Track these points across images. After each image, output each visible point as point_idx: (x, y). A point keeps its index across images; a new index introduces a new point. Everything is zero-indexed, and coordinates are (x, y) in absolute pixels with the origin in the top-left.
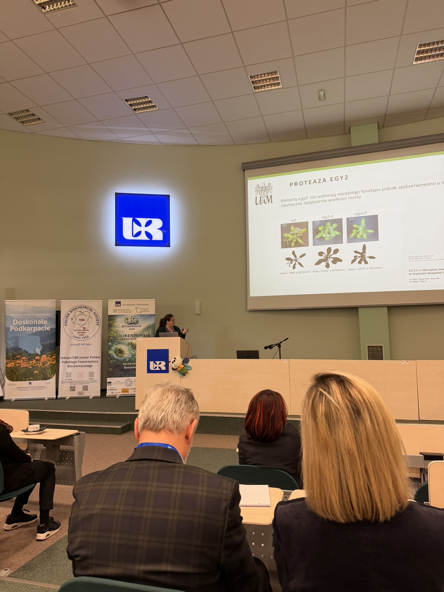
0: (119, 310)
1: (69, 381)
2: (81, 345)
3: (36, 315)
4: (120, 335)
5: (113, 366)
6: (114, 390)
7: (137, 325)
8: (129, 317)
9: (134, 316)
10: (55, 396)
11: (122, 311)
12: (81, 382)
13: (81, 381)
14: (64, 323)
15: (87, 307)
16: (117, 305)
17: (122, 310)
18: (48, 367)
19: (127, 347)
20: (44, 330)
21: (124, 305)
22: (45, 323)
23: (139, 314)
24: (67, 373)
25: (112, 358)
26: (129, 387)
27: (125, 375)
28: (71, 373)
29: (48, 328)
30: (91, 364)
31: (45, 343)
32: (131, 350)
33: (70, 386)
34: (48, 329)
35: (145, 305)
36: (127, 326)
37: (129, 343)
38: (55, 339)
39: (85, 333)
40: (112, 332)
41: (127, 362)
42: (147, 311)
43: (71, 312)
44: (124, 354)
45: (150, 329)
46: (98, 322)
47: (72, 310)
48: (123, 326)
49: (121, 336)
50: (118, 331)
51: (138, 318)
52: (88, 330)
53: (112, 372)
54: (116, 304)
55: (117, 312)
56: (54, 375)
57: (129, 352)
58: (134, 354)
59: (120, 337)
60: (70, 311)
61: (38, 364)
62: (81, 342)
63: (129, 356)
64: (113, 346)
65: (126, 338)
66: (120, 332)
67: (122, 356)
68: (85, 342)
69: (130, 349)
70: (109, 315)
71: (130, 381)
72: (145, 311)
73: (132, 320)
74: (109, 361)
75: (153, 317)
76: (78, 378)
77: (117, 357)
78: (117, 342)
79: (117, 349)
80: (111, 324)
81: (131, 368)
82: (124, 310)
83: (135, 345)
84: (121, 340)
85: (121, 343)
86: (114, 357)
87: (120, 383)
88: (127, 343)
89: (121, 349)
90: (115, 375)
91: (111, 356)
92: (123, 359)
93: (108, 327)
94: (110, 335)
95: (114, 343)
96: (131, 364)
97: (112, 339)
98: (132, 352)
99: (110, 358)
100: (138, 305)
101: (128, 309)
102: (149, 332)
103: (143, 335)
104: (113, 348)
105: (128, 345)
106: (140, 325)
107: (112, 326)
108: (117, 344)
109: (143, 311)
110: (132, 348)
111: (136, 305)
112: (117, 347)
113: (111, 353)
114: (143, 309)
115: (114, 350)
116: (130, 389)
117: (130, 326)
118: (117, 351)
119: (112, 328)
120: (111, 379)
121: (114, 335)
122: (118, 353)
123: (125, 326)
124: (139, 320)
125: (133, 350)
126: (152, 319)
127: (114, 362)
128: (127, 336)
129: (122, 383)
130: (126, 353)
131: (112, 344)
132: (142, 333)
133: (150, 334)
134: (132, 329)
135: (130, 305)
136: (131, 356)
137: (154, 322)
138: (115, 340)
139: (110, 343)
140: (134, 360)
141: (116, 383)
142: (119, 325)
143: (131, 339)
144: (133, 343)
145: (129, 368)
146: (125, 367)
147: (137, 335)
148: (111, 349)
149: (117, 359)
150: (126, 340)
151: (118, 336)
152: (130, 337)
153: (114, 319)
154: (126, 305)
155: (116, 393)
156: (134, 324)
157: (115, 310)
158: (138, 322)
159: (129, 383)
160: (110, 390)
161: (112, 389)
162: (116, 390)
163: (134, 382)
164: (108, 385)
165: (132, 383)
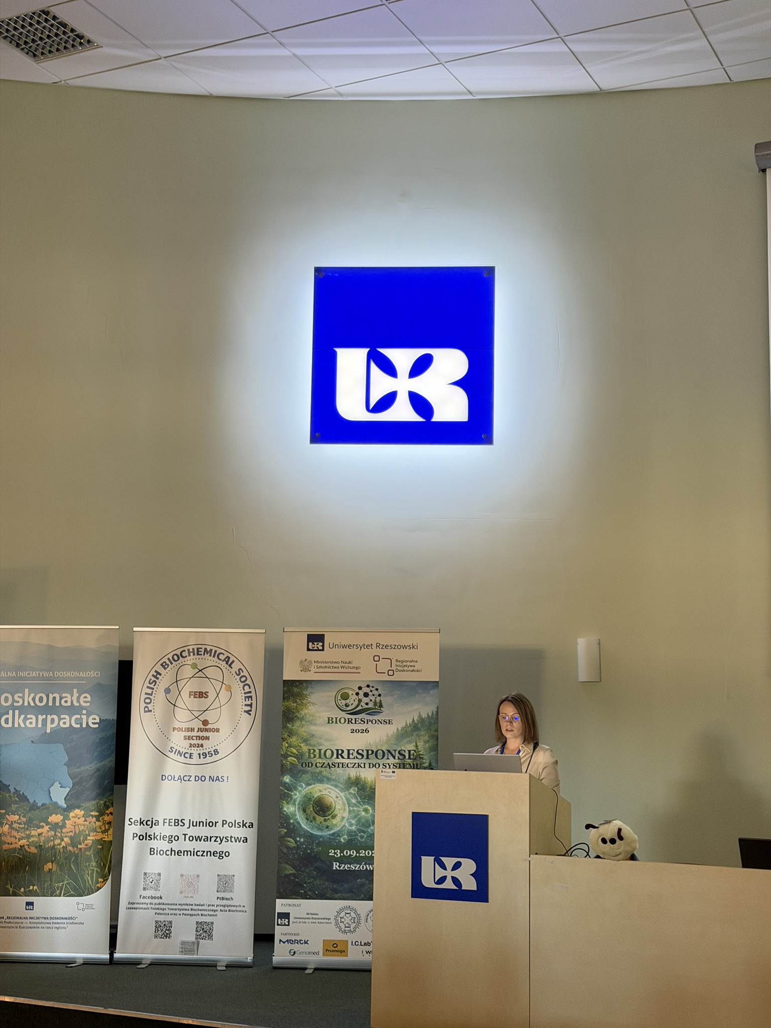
0: (319, 665)
1: (150, 904)
2: (192, 779)
3: (58, 674)
4: (320, 750)
5: (296, 856)
6: (299, 942)
7: (376, 718)
8: (352, 690)
9: (368, 686)
10: (108, 952)
11: (329, 668)
12: (190, 907)
13: (190, 905)
14: (143, 705)
15: (216, 651)
16: (310, 648)
17: (327, 665)
18: (87, 853)
19: (342, 795)
20: (81, 724)
21: (335, 646)
22: (84, 702)
23: (386, 678)
24: (145, 874)
25: (293, 830)
26: (349, 937)
27: (335, 891)
28: (159, 874)
29: (93, 721)
30: (224, 847)
31: (83, 768)
32: (355, 805)
33: (156, 922)
34: (94, 723)
36: (342, 721)
37: (349, 778)
38: (113, 758)
39: (207, 738)
40: (293, 740)
41: (342, 848)
42: (411, 668)
43: (164, 666)
44: (334, 817)
45: (423, 733)
46: (249, 703)
47: (169, 659)
48: (330, 721)
49: (322, 754)
50: (313, 735)
51: (380, 692)
52: (218, 730)
53: (292, 878)
54: (310, 644)
55: (313, 670)
56: (105, 880)
57: (350, 811)
58: (367, 821)
59: (320, 757)
60: (162, 665)
61: (57, 842)
62: (194, 771)
63: (351, 825)
64: (296, 789)
66: (322, 741)
67: (326, 824)
68: (208, 771)
69: (354, 801)
70: (284, 679)
71: (353, 915)
72: (405, 668)
73: (360, 701)
74: (282, 838)
75: (432, 692)
76: (181, 892)
77: (309, 828)
78: (311, 773)
79: (312, 801)
80: (291, 711)
81: (356, 869)
82: (336, 663)
83: (370, 789)
84: (325, 767)
85: (325, 779)
86: (298, 827)
87: (319, 921)
88: (345, 778)
89: (323, 798)
90: (302, 890)
91: (289, 824)
92: (328, 836)
93: (283, 721)
94: (287, 748)
95: (301, 777)
96: (358, 855)
97: (294, 763)
98: (360, 811)
99: (286, 831)
100: (381, 647)
101: (346, 663)
102: (418, 744)
103: (397, 752)
104: (298, 794)
105: (346, 785)
106: (388, 719)
107: (295, 719)
108: (310, 782)
109: (397, 668)
110: (360, 797)
111: (374, 646)
112: (311, 793)
113: (290, 813)
114: (397, 661)
115: (300, 801)
116: (352, 942)
117: (353, 721)
118: (311, 806)
119: (293, 726)
120: (289, 905)
121: (300, 751)
122: (314, 811)
123: (337, 721)
124: (385, 698)
125: (365, 805)
126: (428, 698)
127: (298, 843)
128: (343, 754)
129: (327, 919)
130: (339, 815)
131: (293, 780)
132: (395, 747)
133: (423, 751)
134: (360, 731)
135: (354, 646)
136: (357, 825)
137: (436, 707)
138: (304, 766)
139: (286, 775)
140: (368, 841)
141: (307, 920)
142: (318, 715)
143: (358, 767)
144: (365, 781)
145: (348, 868)
146: (334, 863)
147: (378, 754)
148: (289, 799)
149: (309, 832)
150: (338, 767)
151: (315, 753)
152: (354, 758)
153: (300, 693)
154: (344, 647)
155: (306, 953)
156: (366, 714)
157: (306, 663)
158: (382, 709)
159: (351, 923)
160: (284, 943)
161: (290, 940)
162: (306, 944)
163: (367, 919)
164: (278, 925)
165: (357, 921)
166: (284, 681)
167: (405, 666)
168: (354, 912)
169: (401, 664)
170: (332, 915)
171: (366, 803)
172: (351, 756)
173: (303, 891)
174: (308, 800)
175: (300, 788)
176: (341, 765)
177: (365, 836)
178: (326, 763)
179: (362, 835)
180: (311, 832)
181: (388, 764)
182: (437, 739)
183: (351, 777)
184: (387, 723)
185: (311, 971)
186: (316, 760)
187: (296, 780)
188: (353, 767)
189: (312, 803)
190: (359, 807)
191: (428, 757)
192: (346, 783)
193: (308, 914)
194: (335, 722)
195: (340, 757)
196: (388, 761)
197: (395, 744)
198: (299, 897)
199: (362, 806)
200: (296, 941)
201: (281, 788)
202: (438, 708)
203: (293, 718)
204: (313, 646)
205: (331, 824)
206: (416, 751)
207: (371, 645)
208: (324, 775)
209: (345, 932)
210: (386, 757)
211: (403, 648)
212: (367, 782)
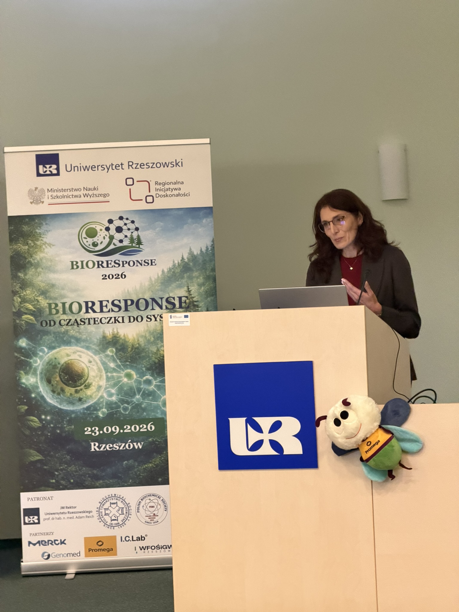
0: (55, 194)
4: (64, 304)
5: (43, 438)
6: (53, 542)
7: (134, 258)
8: (100, 223)
9: (121, 218)
11: (68, 197)
16: (41, 172)
17: (65, 194)
19: (97, 358)
21: (73, 168)
23: (143, 206)
25: (36, 406)
26: (118, 532)
27: (96, 478)
32: (114, 370)
35: (166, 165)
36: (90, 264)
37: (104, 337)
40: (28, 293)
41: (101, 424)
42: (176, 192)
44: (88, 387)
45: (195, 274)
48: (74, 265)
49: (67, 309)
50: (53, 286)
51: (137, 225)
53: (39, 465)
54: (41, 167)
55: (47, 201)
57: (108, 379)
58: (131, 388)
59: (64, 313)
63: (111, 395)
64: (35, 354)
65: (91, 315)
66: (63, 292)
67: (78, 395)
69: (112, 365)
71: (120, 505)
72: (169, 193)
73: (112, 238)
74: (22, 418)
75: (204, 221)
77: (57, 402)
78: (54, 333)
79: (58, 368)
80: (21, 256)
81: (121, 448)
82: (76, 190)
83: (132, 349)
84: (71, 325)
85: (73, 340)
86: (42, 401)
87: (78, 515)
88: (98, 338)
89: (72, 364)
90: (52, 479)
91: (30, 399)
92: (82, 411)
93: (12, 270)
94: (21, 303)
95: (41, 339)
96: (122, 431)
97: (31, 322)
98: (121, 377)
99: (26, 407)
100: (134, 166)
101: (90, 189)
102: (191, 288)
103: (164, 300)
104: (39, 361)
105: (101, 346)
106: (149, 259)
107: (28, 266)
108: (53, 345)
109: (157, 192)
110: (120, 359)
111: (125, 166)
112: (56, 359)
113: (30, 384)
114: (156, 183)
115: (42, 369)
116: (121, 537)
117: (105, 265)
118: (57, 374)
119: (25, 275)
120: (38, 499)
121: (38, 306)
122: (62, 381)
123: (84, 265)
124: (144, 233)
125: (127, 368)
126: (200, 229)
127: (44, 422)
128: (94, 307)
129: (87, 512)
130: (93, 384)
131: (31, 344)
132: (161, 294)
133: (197, 297)
134: (115, 277)
135: (100, 167)
136: (118, 395)
137: (212, 239)
138: (44, 325)
139: (21, 338)
140: (134, 413)
141: (62, 516)
142: (57, 259)
143: (115, 322)
144: (125, 340)
145: (110, 448)
146: (92, 444)
147: (140, 305)
148: (28, 368)
149: (57, 407)
150: (89, 324)
151: (57, 308)
152: (109, 311)
153: (32, 232)
154: (86, 168)
155: (63, 556)
156: (120, 254)
157: (37, 191)
158: (141, 246)
159: (118, 515)
160: (34, 545)
161: (42, 541)
162: (63, 545)
163: (138, 509)
164: (25, 523)
165: (126, 511)
166: (9, 217)
167: (167, 190)
168: (122, 502)
169: (163, 187)
170: (93, 507)
171: (128, 367)
172: (105, 309)
173: (54, 481)
174: (53, 368)
175: (41, 354)
176: (92, 322)
177: (130, 407)
178: (73, 320)
179: (126, 407)
180: (59, 406)
181: (154, 316)
182: (215, 280)
183: (106, 335)
184: (148, 264)
185: (72, 576)
186: (59, 317)
187: (35, 344)
188: (108, 323)
189: (58, 370)
190: (119, 372)
191: (205, 304)
192: (100, 343)
193: (63, 508)
194: (80, 267)
195: (90, 311)
196: (153, 312)
197: (161, 291)
198: (50, 489)
199: (123, 371)
200: (50, 542)
201: (16, 354)
202: (213, 241)
203: (25, 265)
204: (45, 169)
205: (84, 396)
206: (189, 297)
207: (122, 164)
208: (71, 335)
209: (111, 526)
210: (150, 307)
211: (164, 167)
212: (127, 340)
